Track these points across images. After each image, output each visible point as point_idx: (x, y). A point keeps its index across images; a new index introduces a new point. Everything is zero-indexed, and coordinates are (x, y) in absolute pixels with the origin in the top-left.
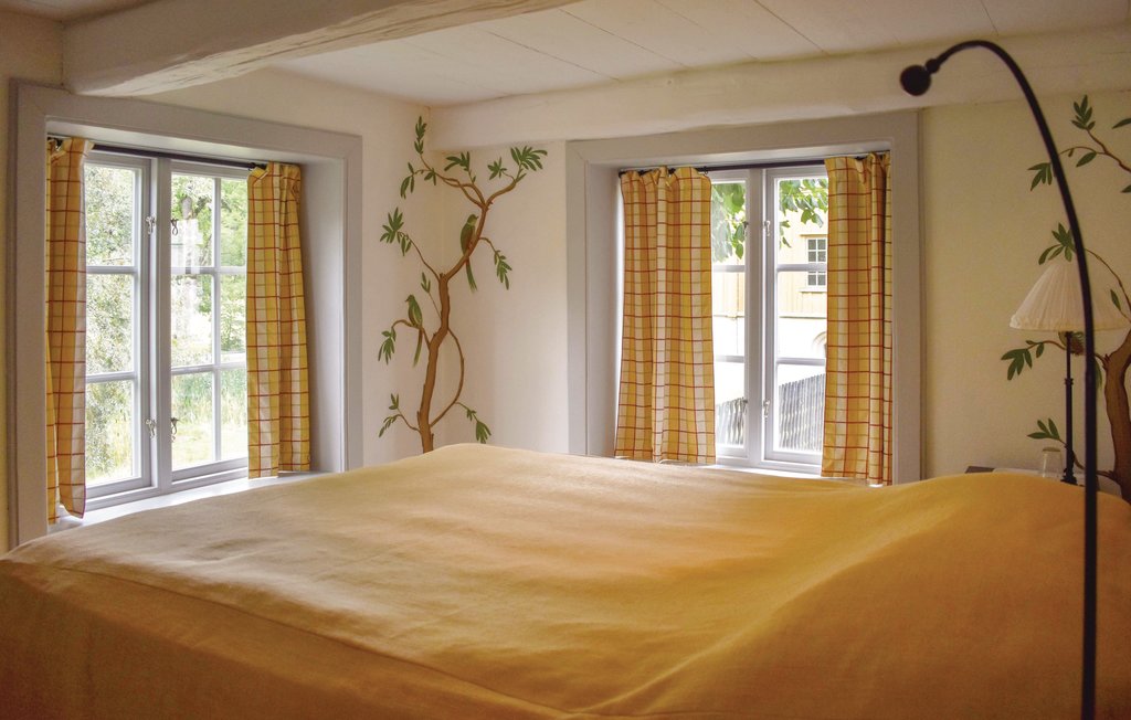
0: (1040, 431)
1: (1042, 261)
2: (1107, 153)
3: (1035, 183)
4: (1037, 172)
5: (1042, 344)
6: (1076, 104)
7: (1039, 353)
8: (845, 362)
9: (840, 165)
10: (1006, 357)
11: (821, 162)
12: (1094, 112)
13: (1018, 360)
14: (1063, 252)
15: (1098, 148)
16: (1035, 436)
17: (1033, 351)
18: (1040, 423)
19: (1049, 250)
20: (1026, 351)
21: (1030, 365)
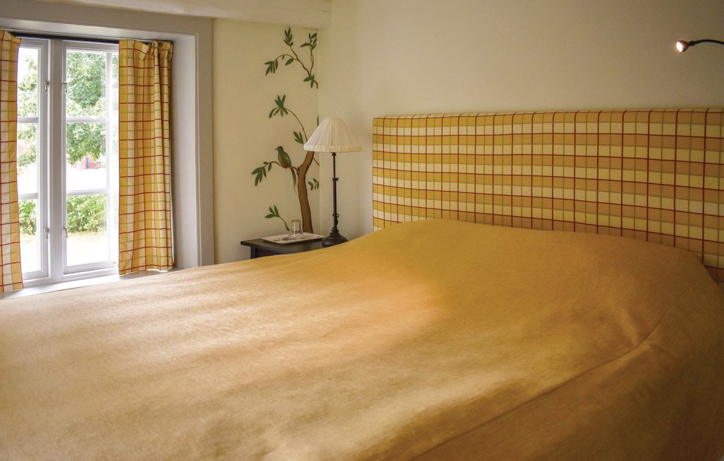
0: (271, 213)
1: (270, 116)
2: (298, 60)
3: (267, 72)
4: (269, 65)
5: (271, 163)
6: (286, 32)
7: (269, 169)
8: (133, 188)
9: (130, 46)
10: (254, 173)
11: (117, 42)
12: (293, 37)
13: (260, 173)
14: (279, 112)
15: (295, 57)
16: (269, 217)
17: (267, 168)
18: (270, 209)
19: (274, 110)
20: (263, 168)
21: (265, 176)
